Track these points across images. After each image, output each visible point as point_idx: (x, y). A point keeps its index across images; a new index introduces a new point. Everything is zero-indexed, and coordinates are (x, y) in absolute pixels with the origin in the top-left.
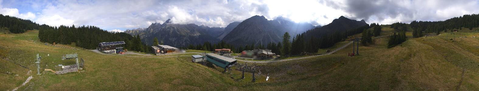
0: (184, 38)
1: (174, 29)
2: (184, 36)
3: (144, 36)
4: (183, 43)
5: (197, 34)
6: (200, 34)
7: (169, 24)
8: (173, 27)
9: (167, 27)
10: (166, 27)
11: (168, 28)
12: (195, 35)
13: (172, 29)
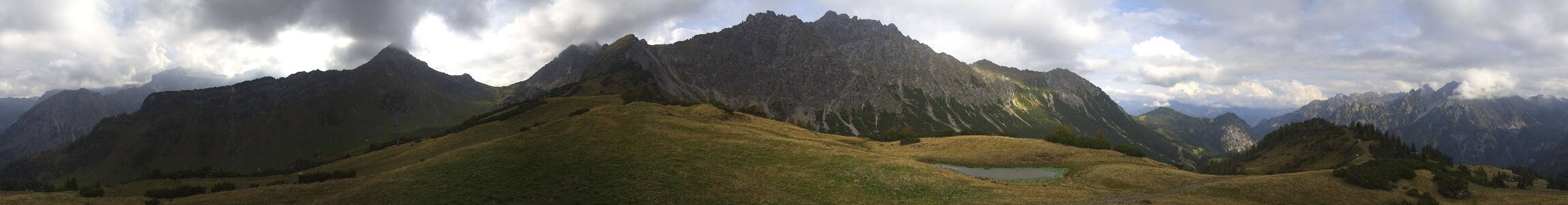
0: (1484, 137)
1: (1464, 112)
2: (1485, 131)
3: (1390, 120)
4: (1479, 147)
5: (1516, 125)
6: (1524, 124)
7: (1454, 97)
8: (1460, 105)
9: (1449, 104)
10: (1445, 104)
11: (1451, 107)
12: (1513, 127)
13: (1458, 113)
